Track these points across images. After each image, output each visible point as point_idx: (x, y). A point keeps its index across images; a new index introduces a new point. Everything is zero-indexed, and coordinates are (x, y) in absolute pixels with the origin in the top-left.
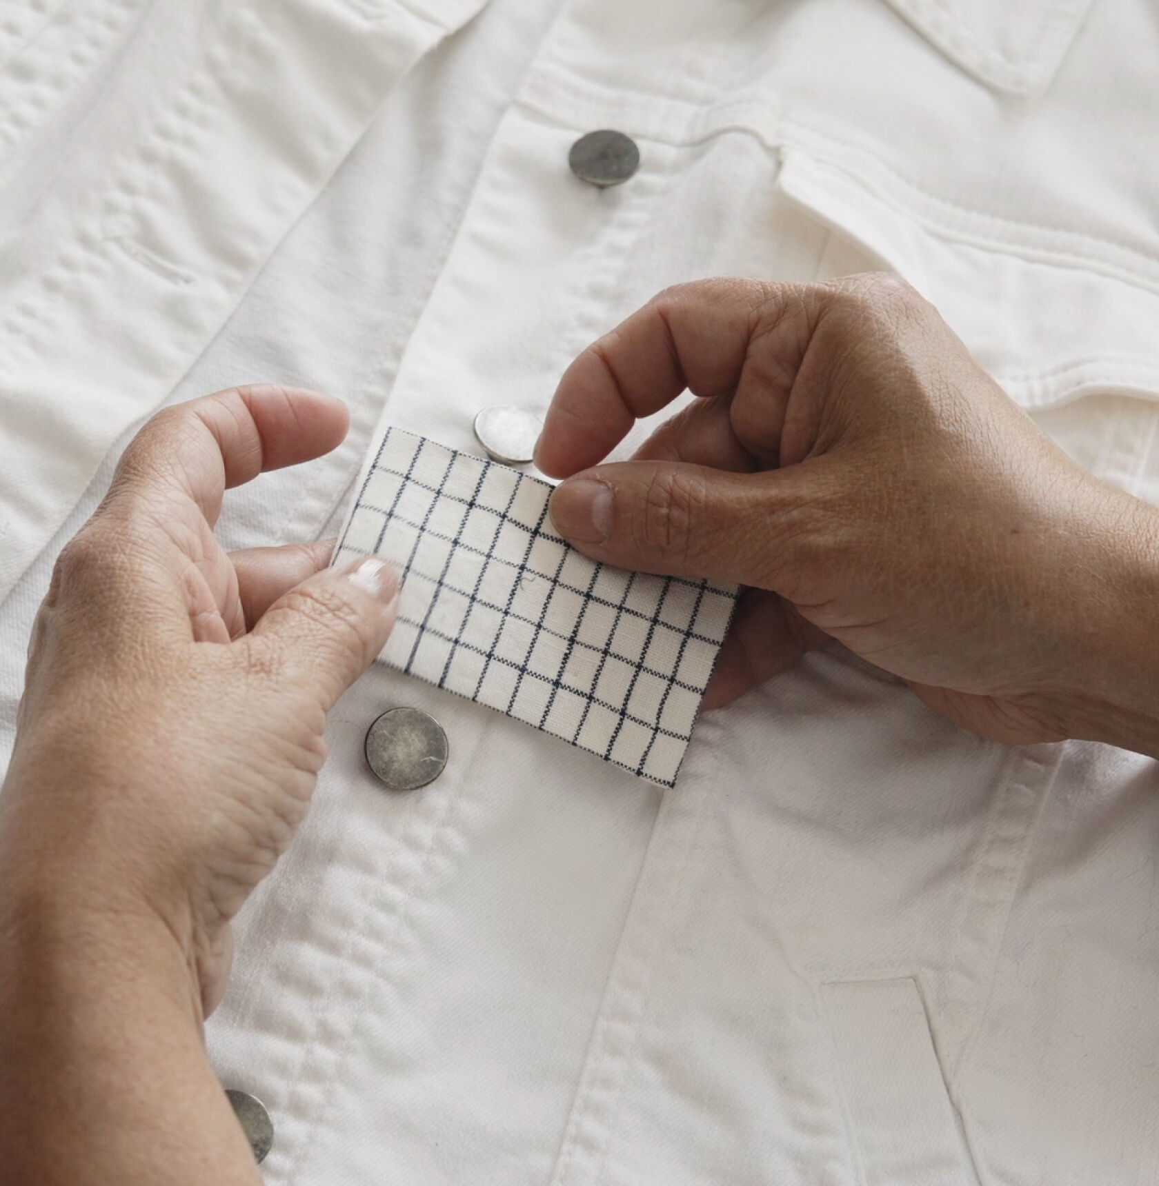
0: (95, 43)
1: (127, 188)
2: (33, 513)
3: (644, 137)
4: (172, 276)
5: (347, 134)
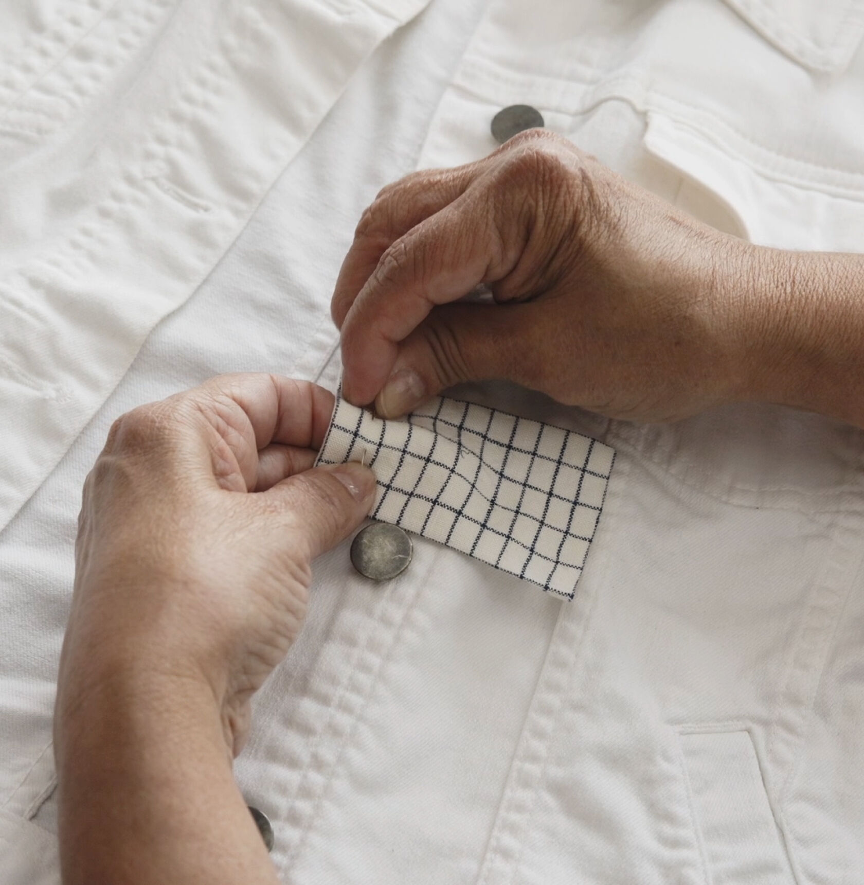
0: (137, 32)
1: (162, 140)
2: (92, 383)
3: (548, 109)
4: (195, 206)
5: (325, 100)
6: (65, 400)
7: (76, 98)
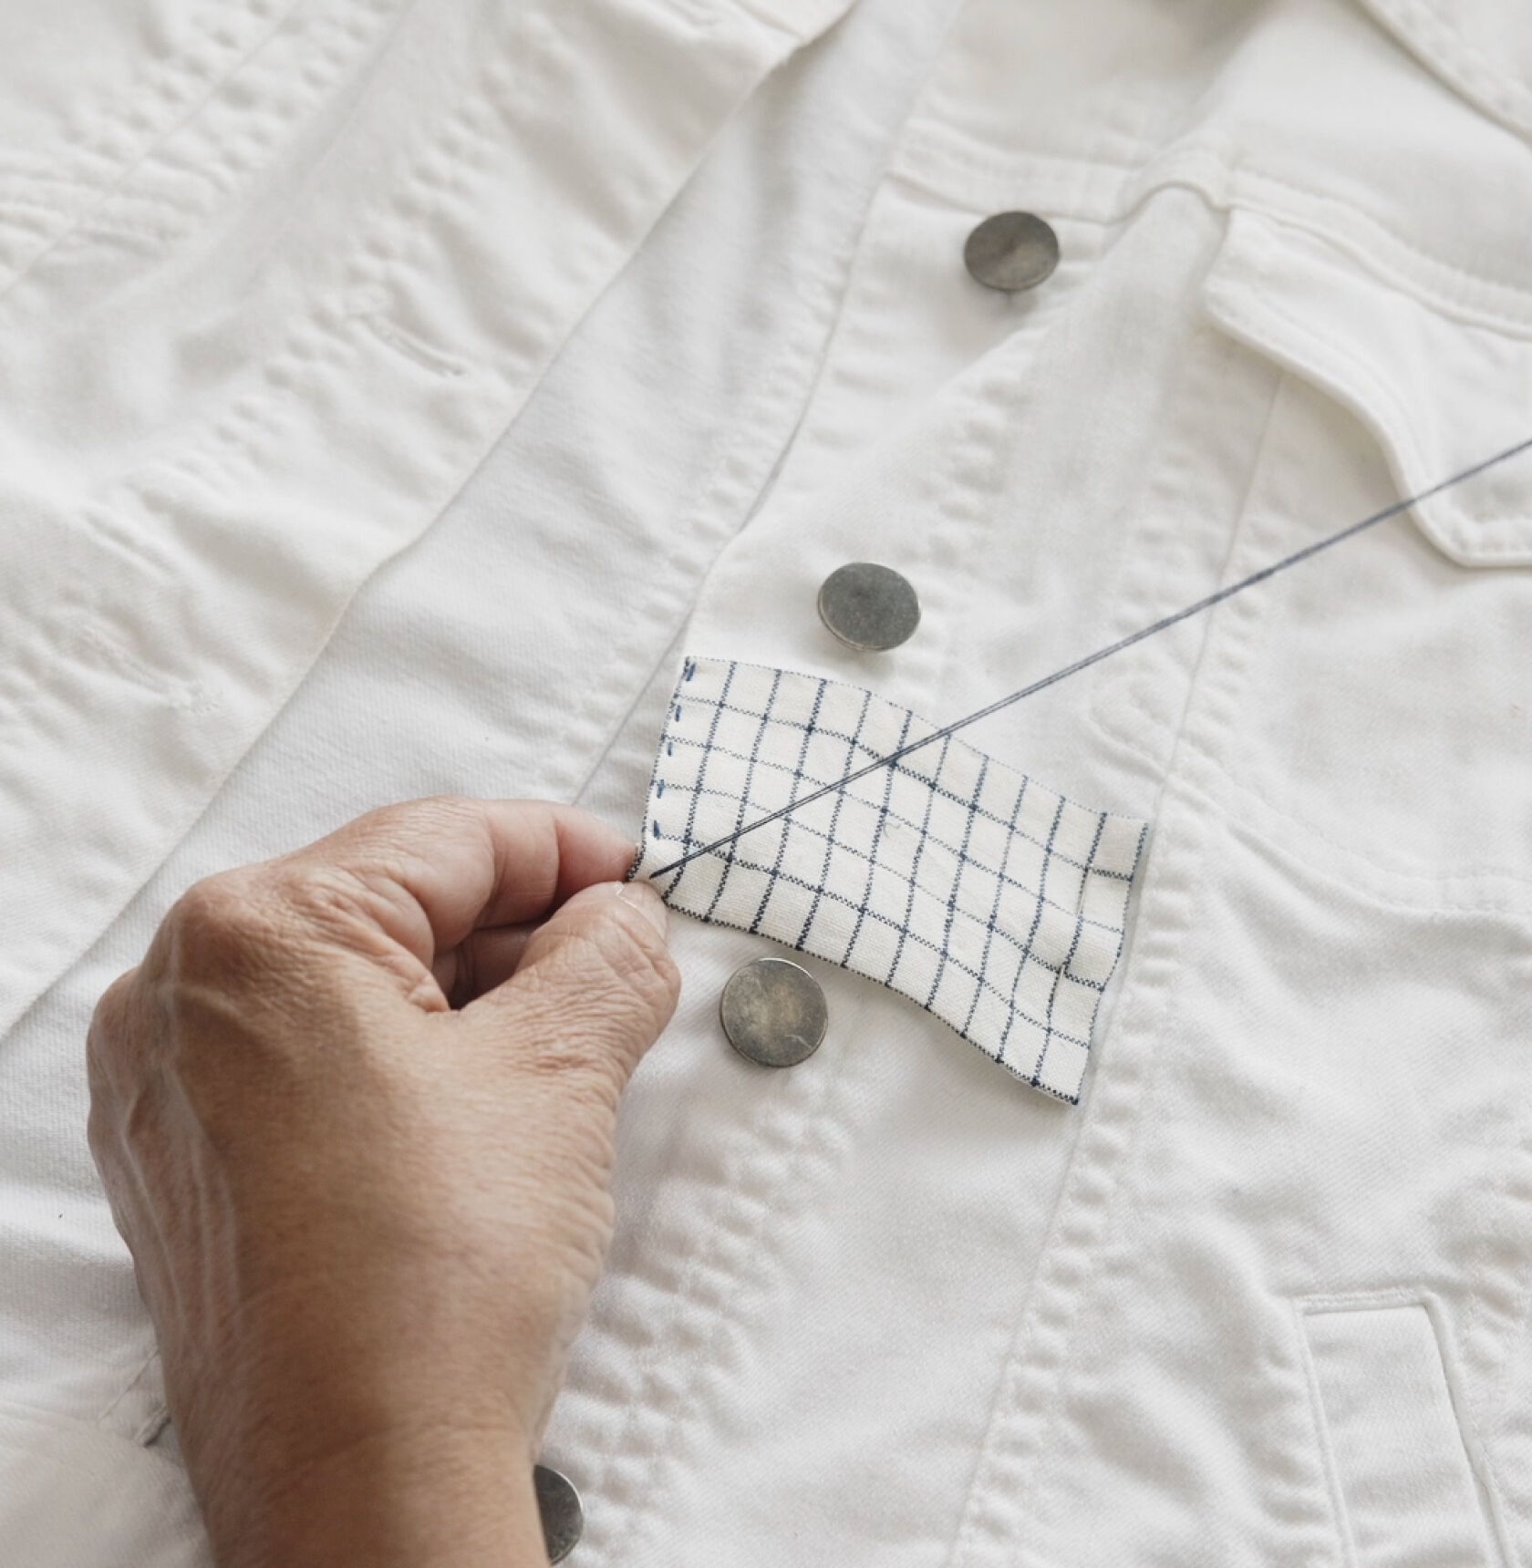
0: (335, 57)
1: (378, 249)
2: (254, 679)
4: (438, 366)
5: (668, 178)
6: (208, 709)
7: (226, 174)
